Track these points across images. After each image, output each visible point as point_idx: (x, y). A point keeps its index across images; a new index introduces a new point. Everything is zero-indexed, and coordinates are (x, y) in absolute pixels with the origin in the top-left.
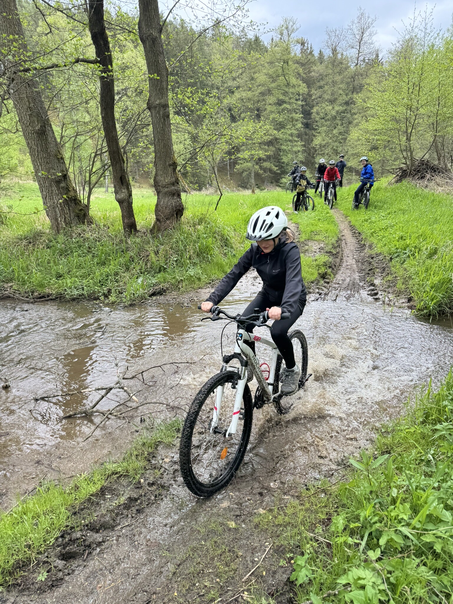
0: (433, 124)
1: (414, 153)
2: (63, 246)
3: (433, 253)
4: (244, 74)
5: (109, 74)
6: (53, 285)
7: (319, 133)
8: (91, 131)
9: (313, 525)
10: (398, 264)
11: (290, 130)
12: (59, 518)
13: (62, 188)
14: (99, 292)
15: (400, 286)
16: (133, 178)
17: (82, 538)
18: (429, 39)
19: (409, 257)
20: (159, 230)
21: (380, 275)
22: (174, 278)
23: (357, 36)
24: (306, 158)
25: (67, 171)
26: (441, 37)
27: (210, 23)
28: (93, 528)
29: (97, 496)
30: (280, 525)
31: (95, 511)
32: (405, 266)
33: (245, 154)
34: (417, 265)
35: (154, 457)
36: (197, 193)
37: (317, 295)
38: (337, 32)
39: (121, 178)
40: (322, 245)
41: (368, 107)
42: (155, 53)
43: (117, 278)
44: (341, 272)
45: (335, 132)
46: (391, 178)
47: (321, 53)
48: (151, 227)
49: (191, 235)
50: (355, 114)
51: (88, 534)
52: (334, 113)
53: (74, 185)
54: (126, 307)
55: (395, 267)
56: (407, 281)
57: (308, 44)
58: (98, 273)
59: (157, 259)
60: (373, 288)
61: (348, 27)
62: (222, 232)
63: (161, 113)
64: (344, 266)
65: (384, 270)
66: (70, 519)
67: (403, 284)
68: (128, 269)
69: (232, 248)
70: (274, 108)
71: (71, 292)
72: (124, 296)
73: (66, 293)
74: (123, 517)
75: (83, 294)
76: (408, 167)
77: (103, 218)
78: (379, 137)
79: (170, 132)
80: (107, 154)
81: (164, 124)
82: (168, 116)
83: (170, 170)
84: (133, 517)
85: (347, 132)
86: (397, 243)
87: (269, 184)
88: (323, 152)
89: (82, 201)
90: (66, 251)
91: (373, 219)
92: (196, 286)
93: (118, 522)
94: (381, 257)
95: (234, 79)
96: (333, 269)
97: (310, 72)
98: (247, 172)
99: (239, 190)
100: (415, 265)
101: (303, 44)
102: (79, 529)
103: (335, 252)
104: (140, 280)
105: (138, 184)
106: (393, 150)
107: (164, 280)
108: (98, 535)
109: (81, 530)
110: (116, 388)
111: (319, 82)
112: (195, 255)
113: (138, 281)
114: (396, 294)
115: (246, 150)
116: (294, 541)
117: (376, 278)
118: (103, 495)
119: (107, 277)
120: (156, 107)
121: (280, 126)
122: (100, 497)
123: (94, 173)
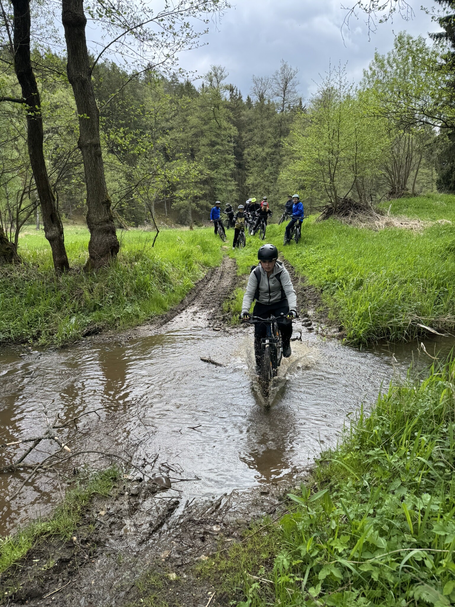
0: (353, 166)
1: (338, 192)
3: (359, 284)
4: (177, 117)
5: (37, 113)
7: (251, 173)
8: (19, 168)
9: (256, 567)
10: (328, 296)
11: (224, 170)
14: (28, 335)
15: (331, 316)
16: (67, 215)
18: (344, 91)
19: (337, 288)
20: (93, 267)
21: (312, 306)
22: (110, 316)
23: (281, 85)
24: (240, 196)
26: (354, 89)
27: (140, 69)
28: (18, 599)
29: (23, 562)
30: (223, 571)
31: (20, 579)
32: (335, 297)
33: (181, 193)
34: (346, 296)
35: (88, 510)
36: (135, 229)
38: (264, 81)
39: (51, 216)
41: (294, 151)
42: (84, 95)
43: (47, 318)
45: (266, 172)
46: (319, 215)
47: (249, 99)
48: (85, 264)
49: (128, 271)
50: (284, 156)
52: (264, 154)
54: (57, 349)
55: (326, 298)
56: (337, 311)
57: (237, 90)
58: (26, 315)
59: (92, 297)
60: (307, 318)
61: (272, 77)
62: (160, 268)
63: (93, 152)
65: (316, 301)
67: (334, 314)
68: (59, 309)
69: (171, 283)
70: (207, 149)
72: (55, 338)
74: (53, 583)
75: (9, 338)
76: (333, 205)
77: (33, 256)
78: (305, 178)
79: (102, 170)
80: (36, 191)
81: (96, 163)
82: (100, 155)
83: (104, 207)
84: (64, 581)
85: (277, 172)
86: (327, 276)
87: (206, 221)
88: (256, 191)
89: (9, 239)
91: (304, 254)
92: (134, 323)
93: (47, 588)
94: (313, 289)
95: (167, 120)
97: (240, 116)
98: (185, 210)
99: (176, 227)
100: (343, 296)
101: (232, 90)
104: (73, 320)
105: (72, 221)
106: (319, 189)
107: (100, 318)
109: (4, 603)
110: (46, 438)
111: (249, 125)
112: (132, 292)
113: (71, 321)
114: (328, 324)
115: (182, 189)
116: (237, 587)
117: (309, 309)
118: (30, 559)
119: (37, 318)
120: (87, 146)
121: (214, 166)
122: (27, 562)
123: (22, 210)
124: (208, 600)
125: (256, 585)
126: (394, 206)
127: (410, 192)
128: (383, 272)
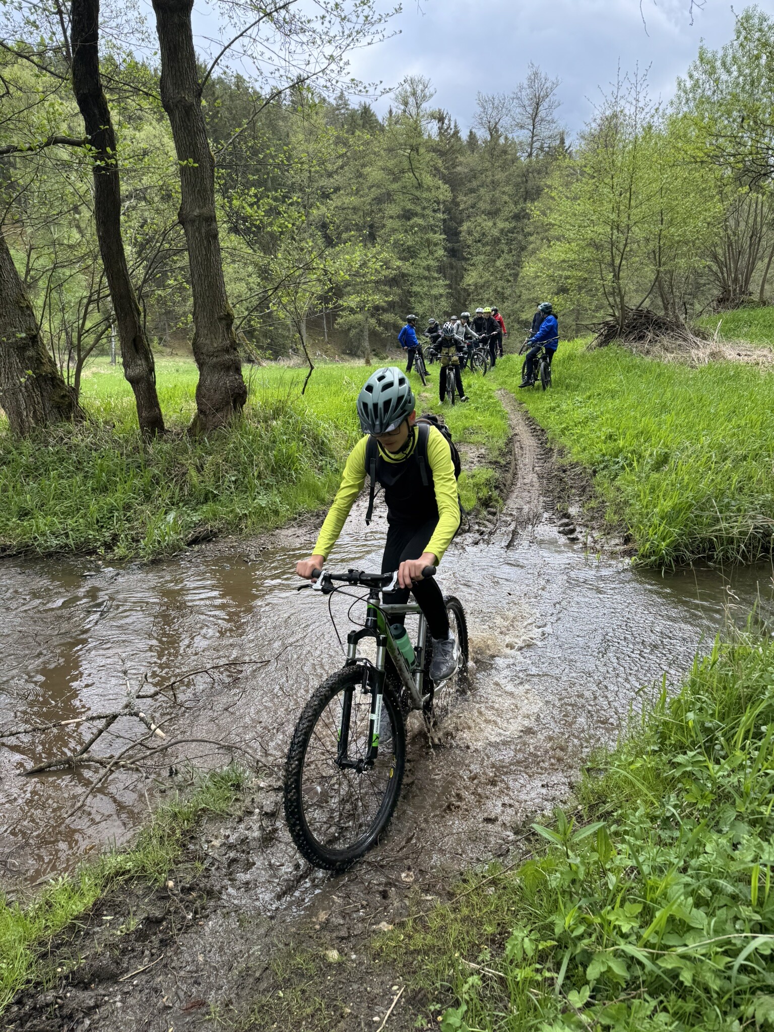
0: (654, 252)
1: (626, 299)
2: (31, 459)
3: (662, 461)
4: (346, 168)
5: (109, 161)
6: (13, 529)
7: (473, 265)
8: (82, 259)
9: (476, 948)
10: (605, 481)
11: (426, 260)
12: (13, 967)
13: (30, 358)
14: (96, 540)
15: (610, 516)
16: (160, 339)
17: (57, 1003)
18: (642, 117)
19: (623, 468)
20: (204, 428)
21: (577, 498)
22: (231, 511)
23: (528, 109)
24: (453, 306)
25: (38, 328)
26: (661, 113)
27: (283, 83)
28: (78, 981)
29: (86, 919)
30: (418, 952)
31: (82, 948)
32: (617, 483)
33: (352, 301)
34: (638, 482)
35: (192, 838)
36: (273, 363)
37: (477, 535)
38: (496, 102)
39: (134, 340)
40: (483, 451)
41: (550, 224)
42: (190, 132)
43: (129, 514)
44: (514, 495)
45: (499, 263)
46: (591, 339)
47: (472, 136)
48: (190, 424)
49: (261, 436)
50: (530, 234)
51: (68, 995)
52: (495, 232)
53: (51, 354)
54: (145, 564)
55: (602, 485)
56: (621, 508)
57: (450, 120)
58: (93, 507)
59: (201, 478)
60: (567, 520)
61: (512, 96)
62: (315, 431)
63: (203, 231)
64: (519, 484)
65: (584, 491)
66: (34, 968)
67: (615, 513)
68: (148, 498)
69: (332, 457)
70: (396, 224)
71: (46, 541)
72: (142, 546)
73: (36, 544)
74: (135, 957)
75: (66, 545)
76: (617, 320)
77: (105, 409)
78: (569, 273)
79: (219, 262)
80: (109, 299)
81: (208, 249)
82: (215, 236)
83: (221, 326)
84: (152, 955)
85: (518, 264)
86: (604, 447)
87: (394, 349)
88: (480, 297)
89: (66, 381)
90: (37, 469)
91: (564, 407)
92: (270, 525)
93: (125, 965)
94: (578, 470)
95: (330, 175)
96: (501, 491)
97: (454, 166)
98: (357, 330)
99: (342, 359)
100: (633, 482)
101: (441, 119)
102: (51, 985)
103: (504, 463)
104: (171, 517)
105: (169, 350)
106: (593, 293)
107: (214, 515)
108: (87, 994)
109: (55, 988)
110: (126, 715)
111: (470, 181)
112: (269, 472)
113: (168, 519)
114: (604, 530)
115: (354, 293)
116: (442, 980)
117: (571, 505)
118: (98, 916)
119: (111, 513)
120: (194, 221)
121: (408, 253)
122: (92, 920)
123: (87, 331)
124: (392, 1000)
125: (474, 980)
126: (727, 323)
127: (756, 297)
128: (705, 441)
